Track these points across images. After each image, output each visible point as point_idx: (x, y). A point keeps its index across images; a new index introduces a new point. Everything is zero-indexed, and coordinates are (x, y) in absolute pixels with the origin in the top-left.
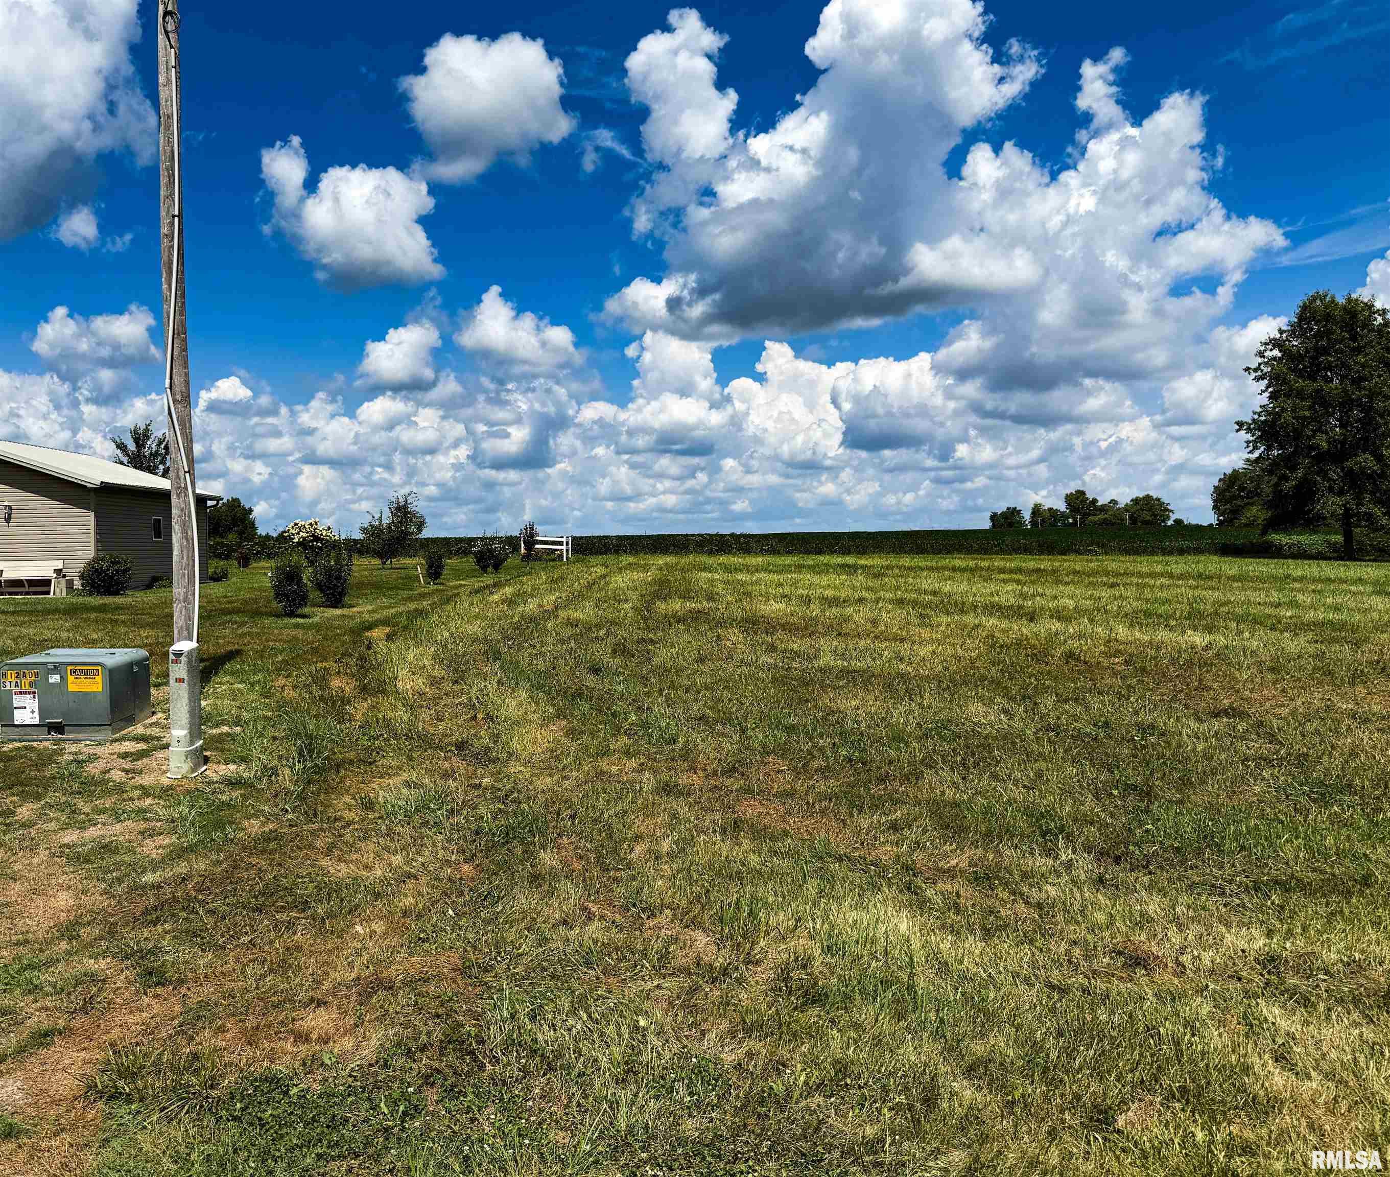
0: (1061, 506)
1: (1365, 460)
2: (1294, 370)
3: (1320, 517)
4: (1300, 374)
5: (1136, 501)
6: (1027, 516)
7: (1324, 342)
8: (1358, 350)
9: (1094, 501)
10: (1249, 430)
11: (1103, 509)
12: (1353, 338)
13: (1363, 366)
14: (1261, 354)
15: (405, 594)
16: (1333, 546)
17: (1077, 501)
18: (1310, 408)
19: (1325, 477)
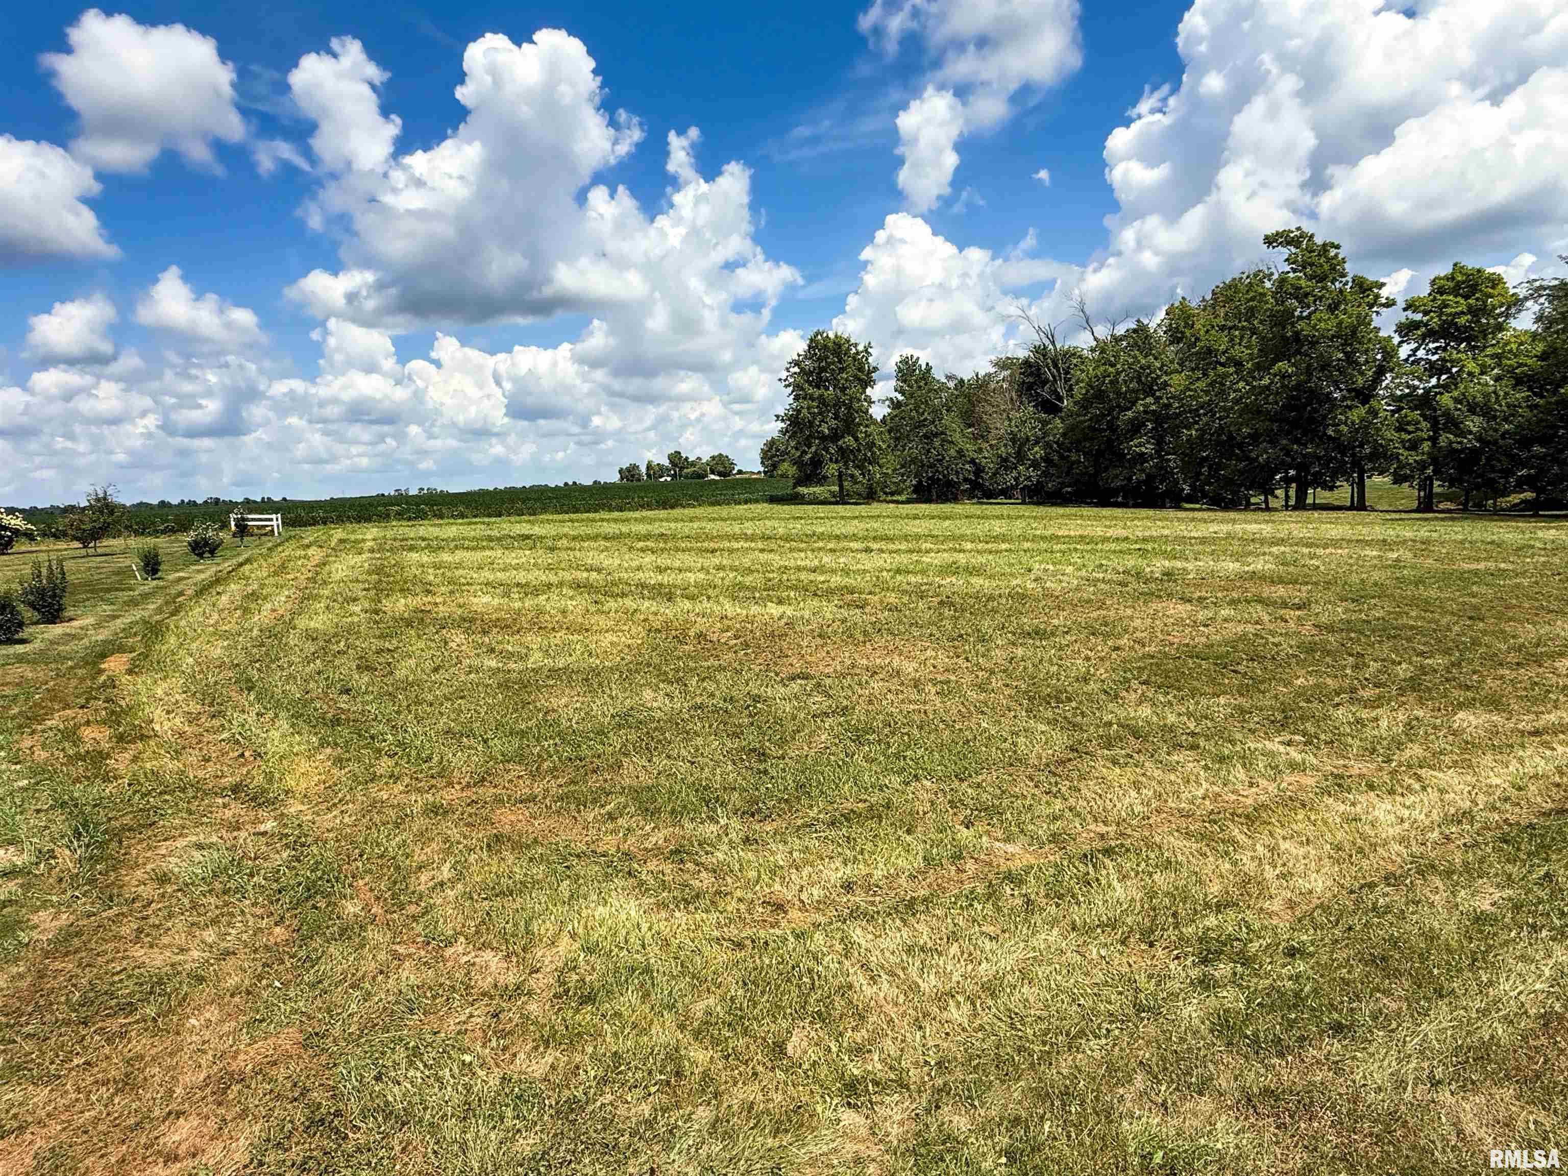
0: (666, 463)
1: (849, 440)
2: (807, 381)
3: (825, 478)
4: (810, 383)
5: (713, 458)
6: (643, 470)
7: (823, 364)
8: (842, 370)
9: (687, 458)
10: (783, 420)
11: (693, 464)
12: (840, 362)
13: (846, 380)
14: (788, 370)
15: (124, 596)
16: (833, 494)
17: (676, 459)
18: (818, 407)
19: (827, 451)
